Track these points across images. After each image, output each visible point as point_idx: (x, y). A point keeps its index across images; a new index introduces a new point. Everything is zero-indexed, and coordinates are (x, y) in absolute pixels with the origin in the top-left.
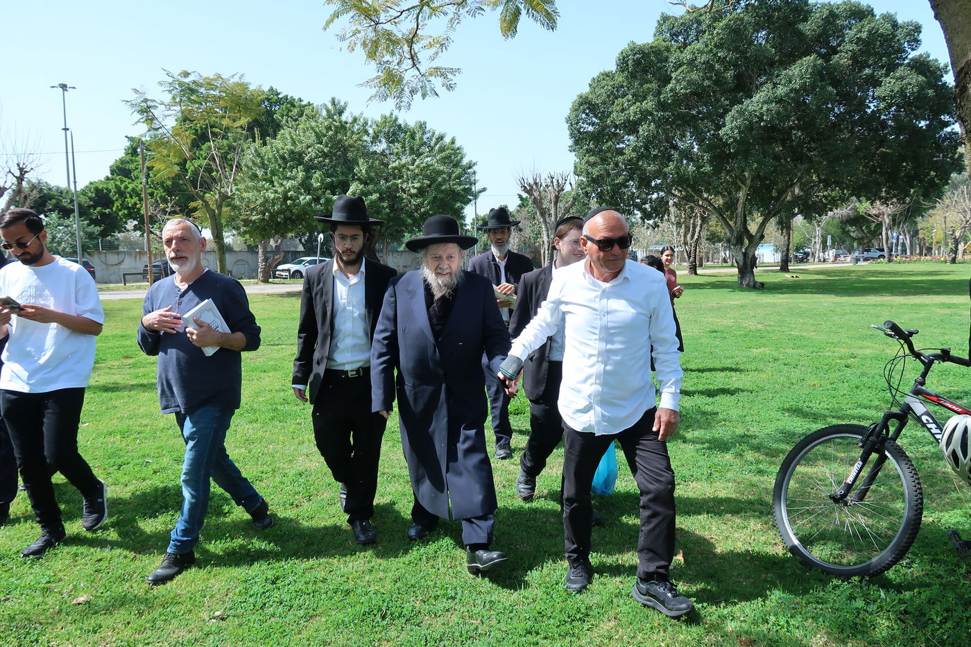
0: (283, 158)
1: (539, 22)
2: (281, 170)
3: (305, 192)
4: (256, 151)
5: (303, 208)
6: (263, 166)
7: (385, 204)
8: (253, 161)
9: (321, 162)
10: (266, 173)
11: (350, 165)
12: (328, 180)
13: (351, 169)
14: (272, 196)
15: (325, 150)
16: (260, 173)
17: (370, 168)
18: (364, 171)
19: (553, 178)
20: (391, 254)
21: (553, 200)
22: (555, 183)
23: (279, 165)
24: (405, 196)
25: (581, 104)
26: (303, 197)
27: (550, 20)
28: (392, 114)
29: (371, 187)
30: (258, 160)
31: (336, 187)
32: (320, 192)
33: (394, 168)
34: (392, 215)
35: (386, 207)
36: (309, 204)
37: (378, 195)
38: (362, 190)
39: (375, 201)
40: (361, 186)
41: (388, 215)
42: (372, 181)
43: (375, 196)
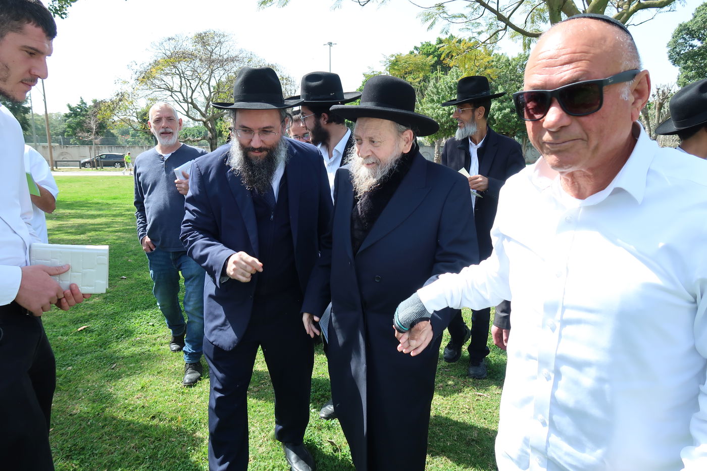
0: (450, 88)
2: (449, 95)
4: (434, 84)
6: (438, 93)
7: (514, 115)
8: (432, 91)
10: (439, 98)
14: (441, 112)
16: (435, 98)
19: (659, 89)
20: (530, 149)
21: (657, 106)
22: (660, 92)
23: (448, 92)
25: (680, 31)
29: (505, 104)
30: (435, 90)
34: (519, 122)
35: (516, 117)
37: (509, 109)
38: (499, 107)
39: (508, 114)
40: (498, 104)
41: (516, 122)
42: (506, 100)
43: (508, 110)
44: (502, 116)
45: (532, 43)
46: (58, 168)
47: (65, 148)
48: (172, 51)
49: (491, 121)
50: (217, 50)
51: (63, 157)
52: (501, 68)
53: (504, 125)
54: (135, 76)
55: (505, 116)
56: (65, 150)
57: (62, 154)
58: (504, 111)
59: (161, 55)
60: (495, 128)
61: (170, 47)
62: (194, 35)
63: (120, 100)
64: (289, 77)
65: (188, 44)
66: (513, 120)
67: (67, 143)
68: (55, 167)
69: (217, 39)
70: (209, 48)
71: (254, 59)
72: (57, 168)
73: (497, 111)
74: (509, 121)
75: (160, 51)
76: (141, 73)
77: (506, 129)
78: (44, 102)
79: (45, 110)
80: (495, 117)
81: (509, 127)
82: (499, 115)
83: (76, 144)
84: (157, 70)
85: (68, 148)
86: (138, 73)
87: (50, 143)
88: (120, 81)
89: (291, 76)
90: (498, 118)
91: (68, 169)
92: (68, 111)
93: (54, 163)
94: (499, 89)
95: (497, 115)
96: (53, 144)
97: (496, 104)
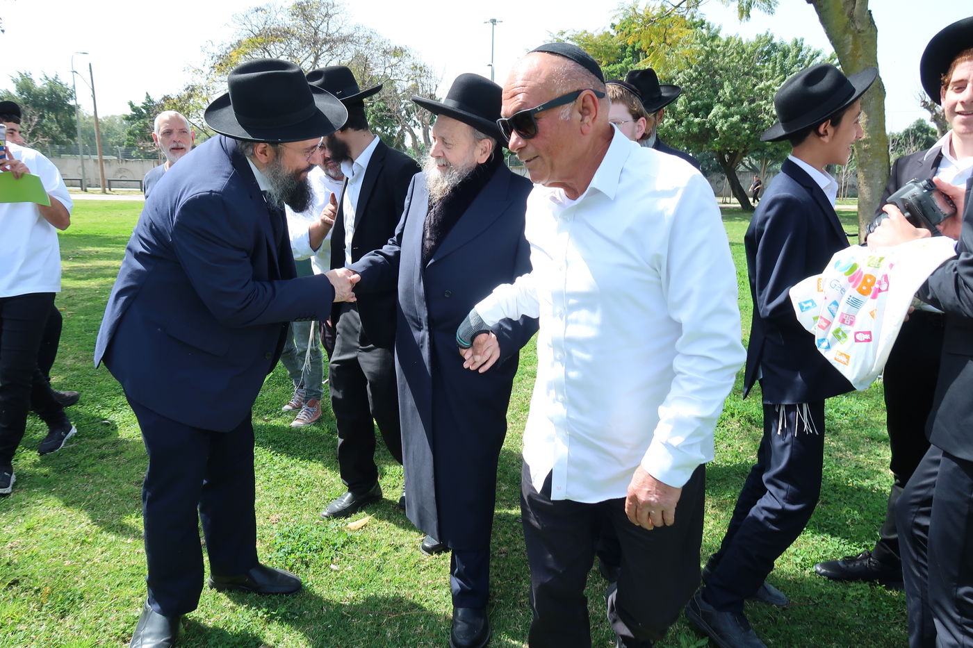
1: (762, 10)
3: (670, 115)
5: (667, 130)
7: (746, 126)
9: (689, 86)
11: (716, 87)
12: (693, 103)
13: (716, 92)
15: (694, 75)
17: (735, 90)
18: (728, 94)
24: (767, 117)
26: (666, 120)
27: (770, 11)
28: (768, 33)
29: (732, 109)
31: (700, 110)
32: (684, 115)
33: (761, 89)
34: (752, 136)
35: (748, 129)
36: (672, 126)
37: (739, 117)
38: (723, 112)
39: (736, 123)
40: (723, 109)
41: (748, 136)
42: (735, 103)
43: (736, 118)
44: (728, 126)
45: (753, 6)
46: (112, 189)
47: (124, 163)
48: (261, 28)
49: (712, 134)
50: (323, 27)
51: (121, 175)
52: (729, 56)
53: (731, 140)
54: (211, 63)
55: (732, 126)
56: (124, 165)
57: (120, 171)
58: (731, 119)
59: (245, 32)
60: (717, 143)
61: (258, 22)
62: (291, 5)
63: (190, 96)
64: (424, 66)
65: (284, 17)
66: (743, 133)
67: (127, 156)
68: (107, 189)
69: (323, 10)
70: (313, 24)
71: (375, 39)
72: (110, 190)
73: (720, 118)
74: (738, 134)
75: (244, 27)
76: (219, 57)
77: (733, 145)
78: (92, 99)
79: (93, 110)
80: (718, 127)
81: (738, 143)
82: (723, 124)
83: (138, 157)
84: (239, 53)
85: (128, 163)
86: (215, 58)
87: (101, 156)
88: (191, 70)
89: (428, 65)
90: (721, 128)
91: (125, 191)
92: (129, 112)
93: (107, 183)
94: (725, 86)
95: (720, 124)
96: (105, 157)
97: (720, 109)
